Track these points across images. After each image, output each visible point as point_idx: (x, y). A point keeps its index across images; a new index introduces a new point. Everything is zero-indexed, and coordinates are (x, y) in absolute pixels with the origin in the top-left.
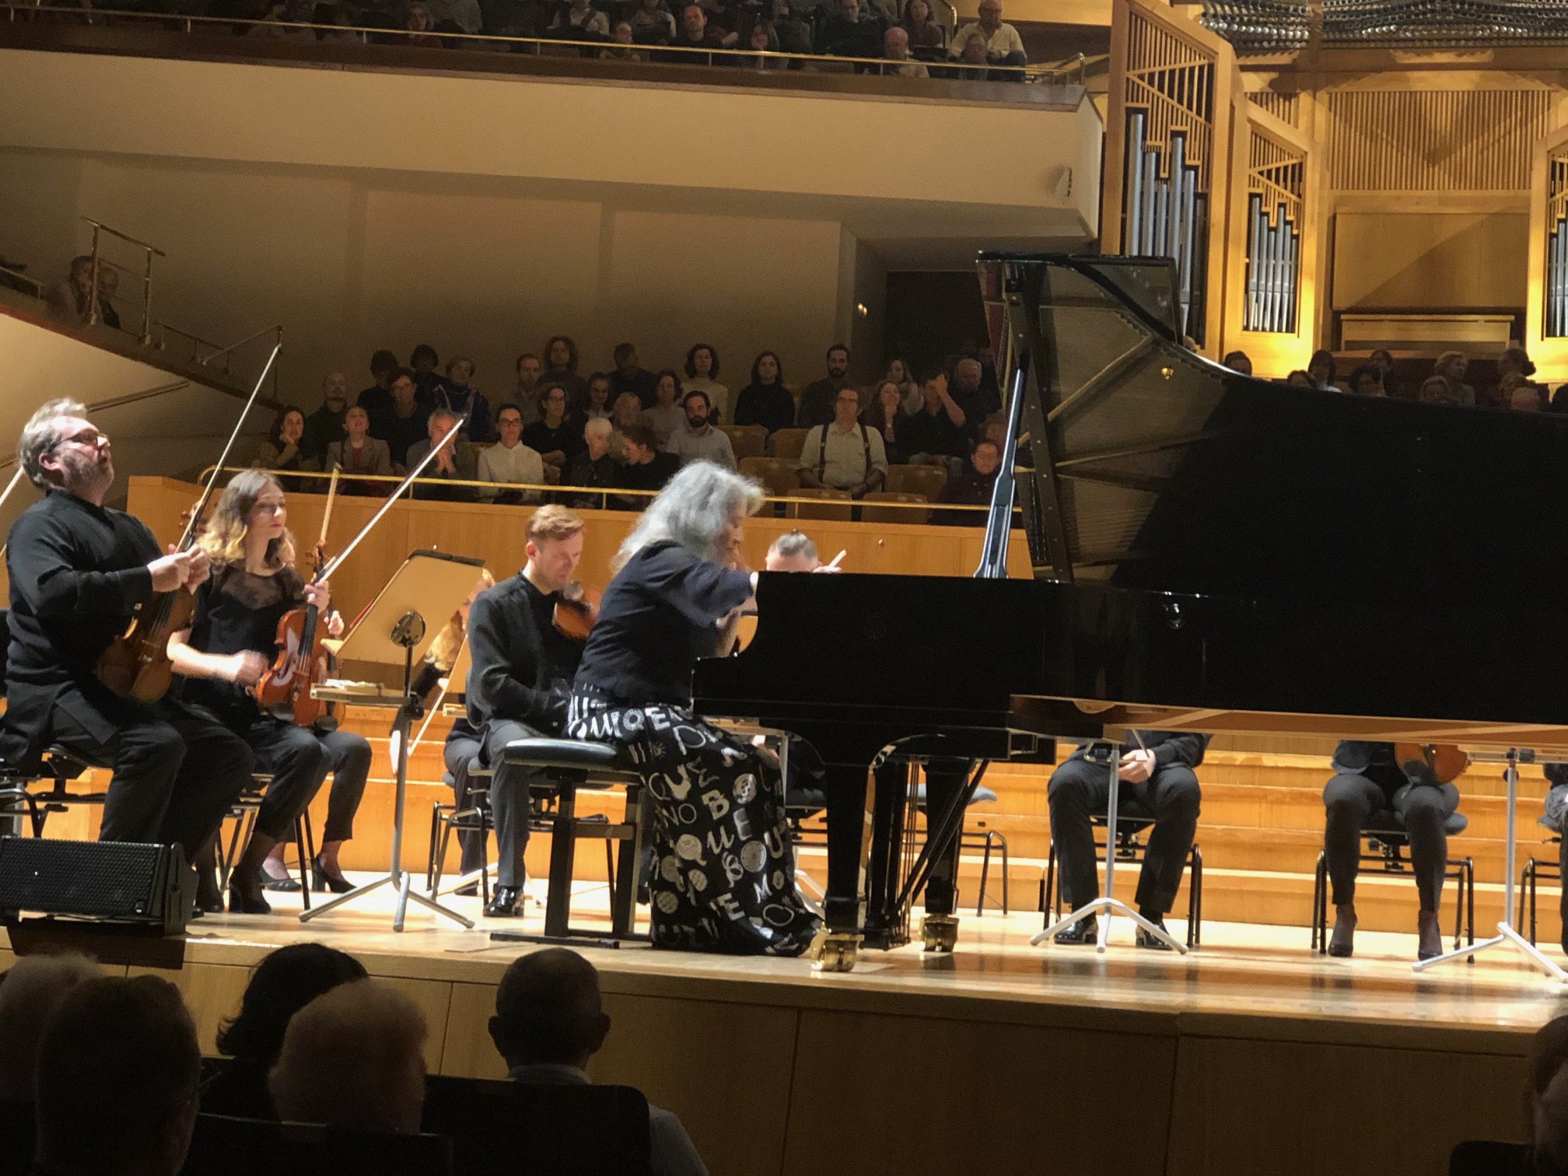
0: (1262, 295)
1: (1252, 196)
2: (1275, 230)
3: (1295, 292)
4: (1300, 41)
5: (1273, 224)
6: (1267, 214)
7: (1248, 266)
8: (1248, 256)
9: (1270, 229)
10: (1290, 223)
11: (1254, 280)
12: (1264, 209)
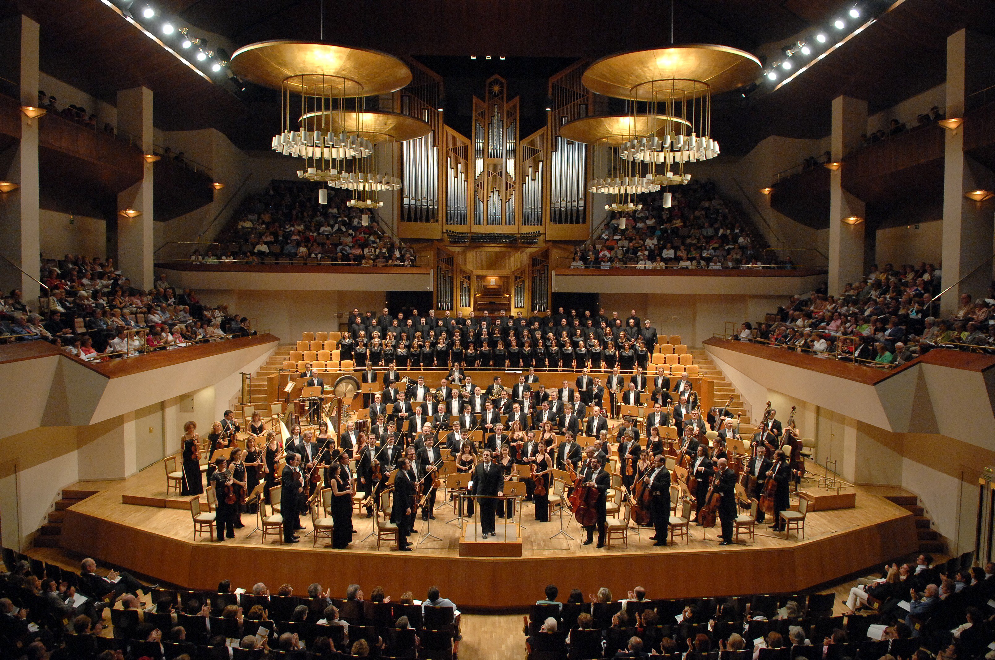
0: (463, 300)
1: (461, 281)
2: (465, 288)
3: (469, 299)
4: (467, 242)
7: (460, 295)
8: (461, 292)
10: (468, 286)
11: (462, 297)
12: (463, 284)
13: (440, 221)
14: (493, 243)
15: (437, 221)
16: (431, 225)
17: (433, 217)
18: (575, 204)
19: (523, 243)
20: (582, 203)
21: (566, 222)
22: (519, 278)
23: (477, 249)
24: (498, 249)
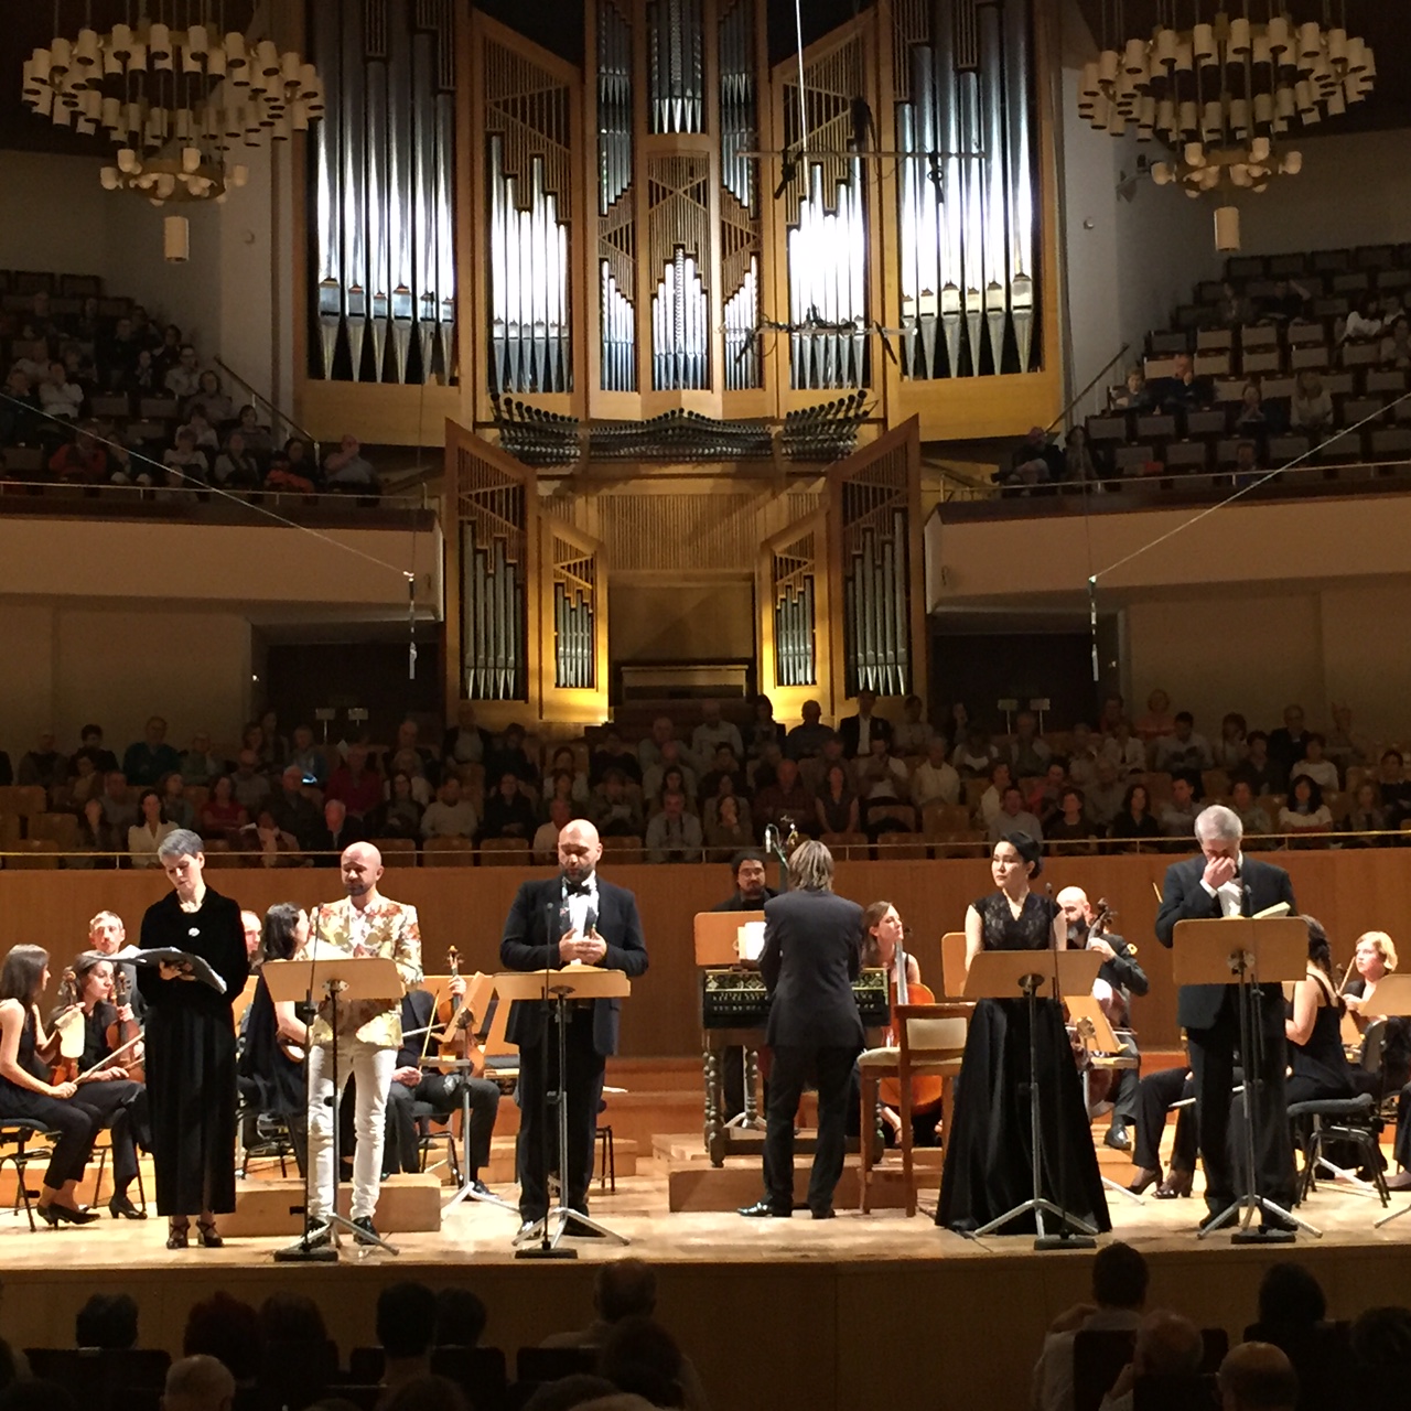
0: (568, 661)
1: (557, 585)
2: (575, 610)
3: (593, 657)
4: (575, 456)
5: (573, 606)
6: (569, 598)
7: (556, 638)
8: (556, 630)
9: (572, 610)
10: (586, 605)
11: (561, 649)
12: (567, 595)
13: (466, 381)
14: (682, 459)
15: (454, 381)
17: (438, 366)
18: (996, 298)
19: (798, 456)
20: (1023, 294)
21: (965, 371)
22: (792, 565)
23: (620, 489)
24: (706, 486)
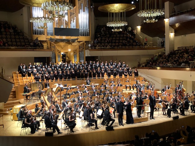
2: (59, 56)
3: (60, 59)
13: (45, 35)
14: (62, 42)
15: (44, 35)
16: (43, 36)
17: (43, 33)
18: (86, 30)
19: (71, 42)
20: (88, 30)
21: (84, 36)
22: (75, 52)
23: (57, 44)
24: (64, 44)
